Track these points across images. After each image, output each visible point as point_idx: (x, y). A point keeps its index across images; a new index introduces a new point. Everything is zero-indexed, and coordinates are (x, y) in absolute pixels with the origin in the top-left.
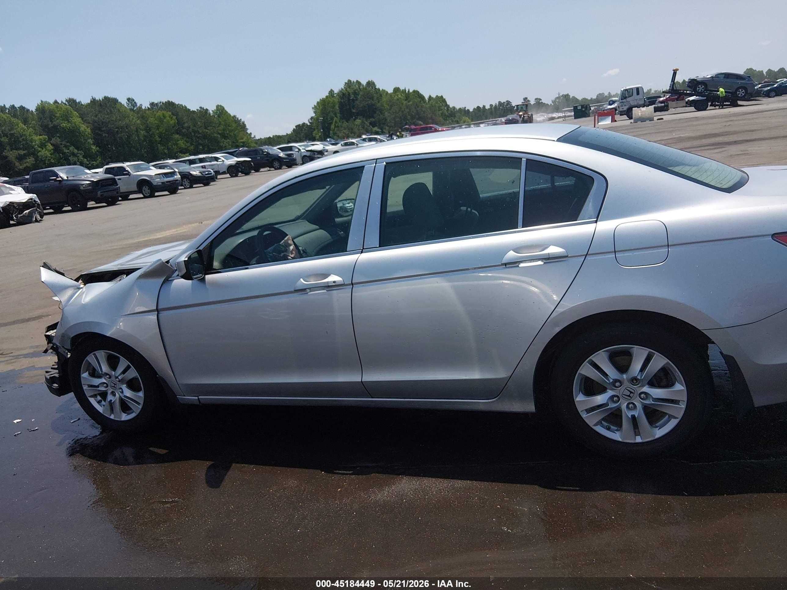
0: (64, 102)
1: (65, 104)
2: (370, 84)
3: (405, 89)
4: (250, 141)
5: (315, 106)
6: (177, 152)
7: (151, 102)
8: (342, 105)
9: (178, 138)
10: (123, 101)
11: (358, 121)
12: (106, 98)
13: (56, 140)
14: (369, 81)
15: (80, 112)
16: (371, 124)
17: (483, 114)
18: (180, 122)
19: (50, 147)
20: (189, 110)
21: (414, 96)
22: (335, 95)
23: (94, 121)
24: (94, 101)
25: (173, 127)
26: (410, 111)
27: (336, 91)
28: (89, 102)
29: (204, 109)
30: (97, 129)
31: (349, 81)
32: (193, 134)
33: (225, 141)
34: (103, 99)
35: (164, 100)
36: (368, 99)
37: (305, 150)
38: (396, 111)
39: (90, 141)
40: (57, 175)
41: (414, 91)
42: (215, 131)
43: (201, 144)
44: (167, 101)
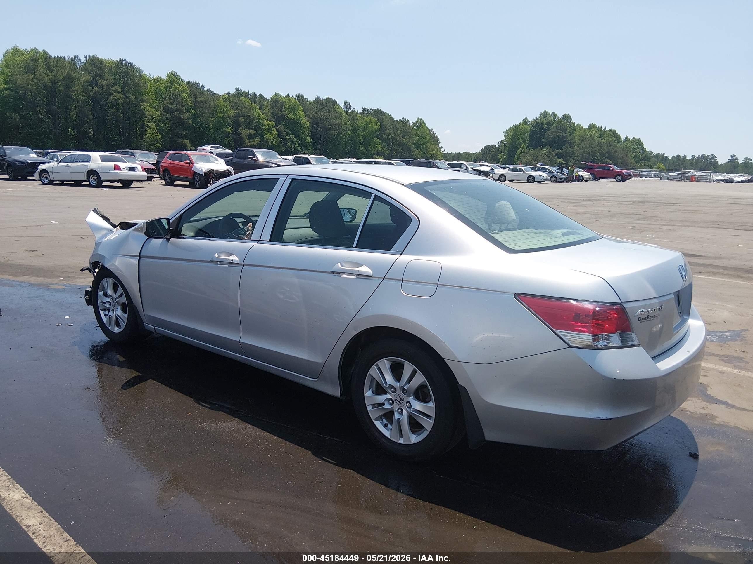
0: (294, 96)
1: (295, 98)
2: (566, 117)
3: (602, 126)
4: (439, 153)
5: (507, 130)
6: (374, 154)
7: (363, 108)
8: (533, 133)
9: (378, 142)
10: (341, 103)
11: (545, 151)
12: (328, 99)
13: (281, 127)
14: (566, 114)
15: (305, 107)
16: (557, 155)
17: (683, 164)
18: (382, 128)
19: (275, 132)
20: (393, 119)
21: (609, 135)
22: (528, 123)
23: (314, 117)
24: (318, 100)
25: (376, 132)
26: (601, 148)
27: (530, 119)
28: (314, 100)
29: (405, 120)
30: (315, 123)
31: (545, 112)
32: (391, 140)
33: (417, 150)
34: (325, 99)
35: (375, 108)
36: (560, 131)
37: (472, 169)
38: (586, 146)
39: (307, 133)
40: (254, 155)
41: (611, 130)
42: (411, 141)
43: (395, 150)
44: (376, 108)
